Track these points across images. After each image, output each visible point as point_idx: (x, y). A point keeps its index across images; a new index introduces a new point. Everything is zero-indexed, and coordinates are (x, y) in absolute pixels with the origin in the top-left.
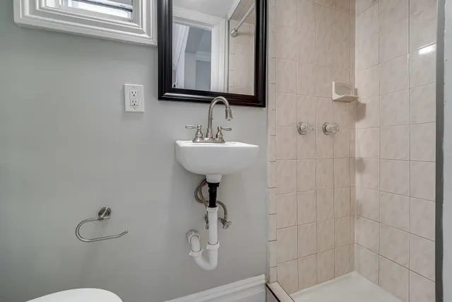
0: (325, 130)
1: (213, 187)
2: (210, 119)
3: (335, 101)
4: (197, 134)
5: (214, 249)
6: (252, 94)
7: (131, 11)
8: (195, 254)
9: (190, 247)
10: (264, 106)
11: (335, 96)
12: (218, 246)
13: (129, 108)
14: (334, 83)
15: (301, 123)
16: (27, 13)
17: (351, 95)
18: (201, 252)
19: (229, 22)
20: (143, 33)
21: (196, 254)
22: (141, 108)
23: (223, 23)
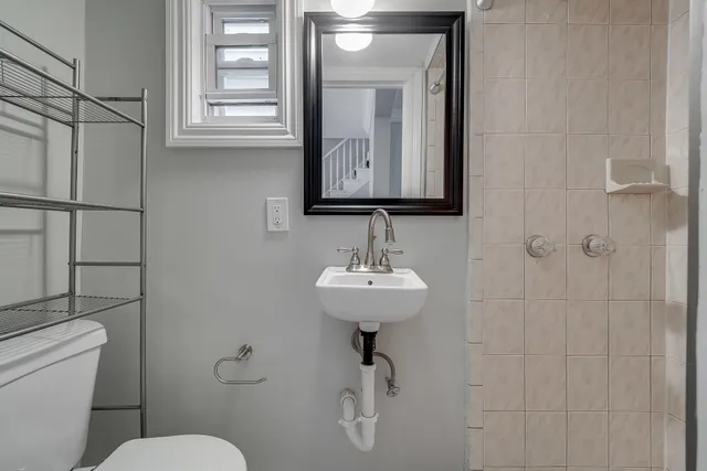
0: (586, 248)
1: (369, 337)
2: (372, 238)
3: (612, 193)
4: (352, 259)
5: (370, 424)
6: (441, 196)
7: (276, 104)
8: (346, 424)
9: (340, 413)
10: (460, 213)
11: (612, 186)
12: (375, 419)
13: (272, 228)
14: (608, 160)
15: (534, 237)
16: (176, 135)
17: (653, 182)
18: (355, 422)
19: (427, 72)
20: (285, 133)
21: (348, 424)
22: (286, 227)
23: (419, 76)
